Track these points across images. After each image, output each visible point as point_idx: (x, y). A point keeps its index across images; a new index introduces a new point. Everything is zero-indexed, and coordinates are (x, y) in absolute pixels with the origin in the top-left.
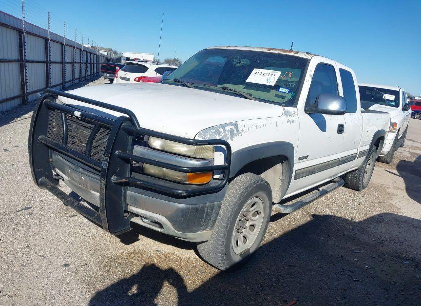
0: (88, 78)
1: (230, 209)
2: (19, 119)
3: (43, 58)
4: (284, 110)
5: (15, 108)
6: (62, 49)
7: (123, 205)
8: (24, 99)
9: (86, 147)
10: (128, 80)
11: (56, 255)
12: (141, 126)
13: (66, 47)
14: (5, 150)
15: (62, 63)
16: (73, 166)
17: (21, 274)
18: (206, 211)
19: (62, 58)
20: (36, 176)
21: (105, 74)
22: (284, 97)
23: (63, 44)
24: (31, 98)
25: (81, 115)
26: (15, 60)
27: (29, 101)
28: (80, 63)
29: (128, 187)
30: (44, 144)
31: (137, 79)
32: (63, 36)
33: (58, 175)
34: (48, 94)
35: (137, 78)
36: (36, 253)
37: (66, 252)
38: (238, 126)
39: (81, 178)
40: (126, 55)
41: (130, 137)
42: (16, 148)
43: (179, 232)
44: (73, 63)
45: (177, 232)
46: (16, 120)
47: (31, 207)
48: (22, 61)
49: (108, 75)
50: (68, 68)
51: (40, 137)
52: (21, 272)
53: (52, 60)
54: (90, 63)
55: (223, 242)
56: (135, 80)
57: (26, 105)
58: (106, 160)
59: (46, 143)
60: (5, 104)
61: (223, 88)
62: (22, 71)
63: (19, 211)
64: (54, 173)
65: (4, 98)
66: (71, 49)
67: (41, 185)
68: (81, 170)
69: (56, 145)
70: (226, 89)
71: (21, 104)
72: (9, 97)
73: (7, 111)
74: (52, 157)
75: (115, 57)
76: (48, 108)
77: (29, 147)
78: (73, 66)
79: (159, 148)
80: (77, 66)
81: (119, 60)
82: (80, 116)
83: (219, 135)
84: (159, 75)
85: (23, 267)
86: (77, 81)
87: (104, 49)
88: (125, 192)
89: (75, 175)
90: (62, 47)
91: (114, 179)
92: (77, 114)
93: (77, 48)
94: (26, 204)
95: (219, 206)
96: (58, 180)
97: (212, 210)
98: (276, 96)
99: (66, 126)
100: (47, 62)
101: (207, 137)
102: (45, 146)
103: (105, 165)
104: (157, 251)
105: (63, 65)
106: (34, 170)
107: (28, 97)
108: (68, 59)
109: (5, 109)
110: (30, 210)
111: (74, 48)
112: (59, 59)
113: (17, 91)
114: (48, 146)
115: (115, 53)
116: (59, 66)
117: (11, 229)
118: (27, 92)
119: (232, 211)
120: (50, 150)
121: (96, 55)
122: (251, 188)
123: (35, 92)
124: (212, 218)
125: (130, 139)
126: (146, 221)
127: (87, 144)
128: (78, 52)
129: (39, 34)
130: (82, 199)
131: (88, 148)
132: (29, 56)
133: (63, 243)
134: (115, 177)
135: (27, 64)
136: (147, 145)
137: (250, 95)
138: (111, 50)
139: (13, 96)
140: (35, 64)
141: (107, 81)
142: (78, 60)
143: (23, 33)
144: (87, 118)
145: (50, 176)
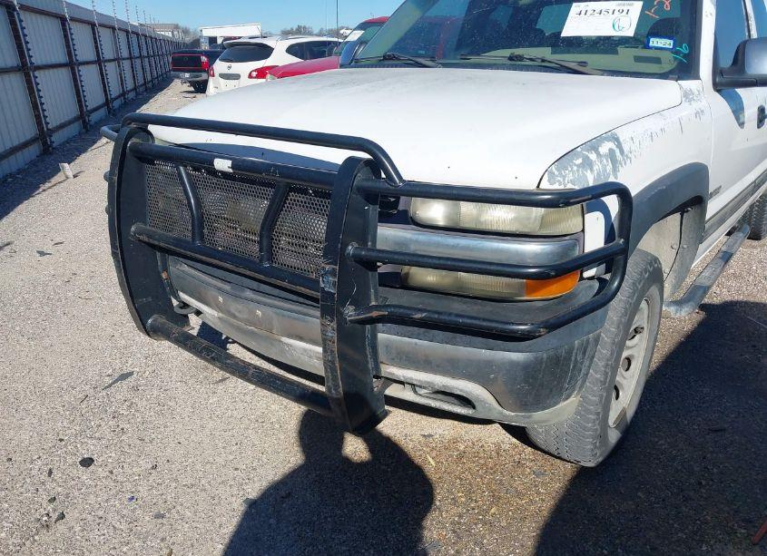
0: (150, 85)
1: (609, 340)
2: (48, 185)
3: (63, 58)
4: (681, 87)
5: (33, 163)
6: (94, 34)
7: (370, 366)
8: (45, 143)
9: (260, 243)
10: (237, 77)
11: (219, 480)
12: (406, 177)
13: (100, 29)
14: (42, 254)
15: (99, 61)
16: (227, 287)
17: (163, 540)
18: (573, 359)
19: (98, 52)
20: (140, 315)
21: (181, 74)
22: (657, 61)
23: (94, 25)
24: (57, 139)
25: (232, 168)
26: (12, 67)
27: (54, 145)
28: (131, 58)
29: (380, 325)
30: (145, 242)
31: (254, 74)
32: (90, 8)
33: (185, 305)
34: (133, 125)
35: (255, 71)
36: (176, 480)
37: (236, 469)
38: (621, 140)
39: (252, 313)
40: (208, 33)
41: (371, 207)
42: (60, 247)
43: (513, 414)
44: (117, 60)
45: (508, 413)
46: (43, 187)
47: (131, 374)
48: (25, 69)
49: (187, 75)
50: (111, 69)
51: (133, 229)
52: (161, 535)
53: (80, 58)
54: (148, 57)
55: (598, 414)
56: (250, 76)
57: (51, 154)
58: (333, 273)
59: (151, 241)
60: (12, 158)
61: (511, 58)
62: (31, 89)
63: (110, 385)
64: (175, 302)
65: (9, 146)
66: (108, 32)
67: (151, 332)
68: (249, 294)
69: (178, 242)
70: (520, 58)
71: (41, 155)
72: (16, 143)
73: (19, 171)
74: (166, 269)
75: (188, 40)
76: (140, 159)
77: (114, 254)
78: (119, 66)
79: (441, 223)
80: (126, 64)
81: (197, 42)
82: (231, 171)
83: (592, 170)
84: (294, 60)
85: (160, 521)
86: (131, 95)
87: (164, 26)
88: (374, 337)
89: (235, 307)
90: (93, 30)
91: (350, 312)
92: (222, 165)
93: (120, 29)
94: (119, 366)
95: (597, 340)
96: (186, 316)
97: (584, 353)
98: (638, 59)
99: (193, 196)
100: (72, 64)
101: (570, 181)
102: (147, 247)
103: (329, 284)
104: (424, 436)
105: (100, 65)
106: (134, 304)
107: (53, 139)
108: (108, 53)
109: (14, 169)
110: (131, 381)
111: (114, 29)
112: (91, 56)
113: (29, 131)
114: (153, 246)
115: (186, 32)
116: (95, 68)
117: (105, 430)
118: (48, 129)
119: (613, 344)
120: (158, 254)
121: (154, 39)
122: (642, 284)
123: (62, 126)
124: (583, 371)
125: (373, 210)
126: (423, 392)
127: (261, 236)
128: (122, 36)
129: (45, 9)
130: (227, 338)
131: (265, 244)
132: (38, 55)
133: (224, 448)
134: (352, 308)
135: (37, 73)
136: (406, 219)
137: (583, 64)
138: (177, 27)
139: (23, 140)
140: (51, 71)
141: (187, 87)
142: (125, 54)
143: (15, 9)
144: (250, 173)
145: (167, 310)
